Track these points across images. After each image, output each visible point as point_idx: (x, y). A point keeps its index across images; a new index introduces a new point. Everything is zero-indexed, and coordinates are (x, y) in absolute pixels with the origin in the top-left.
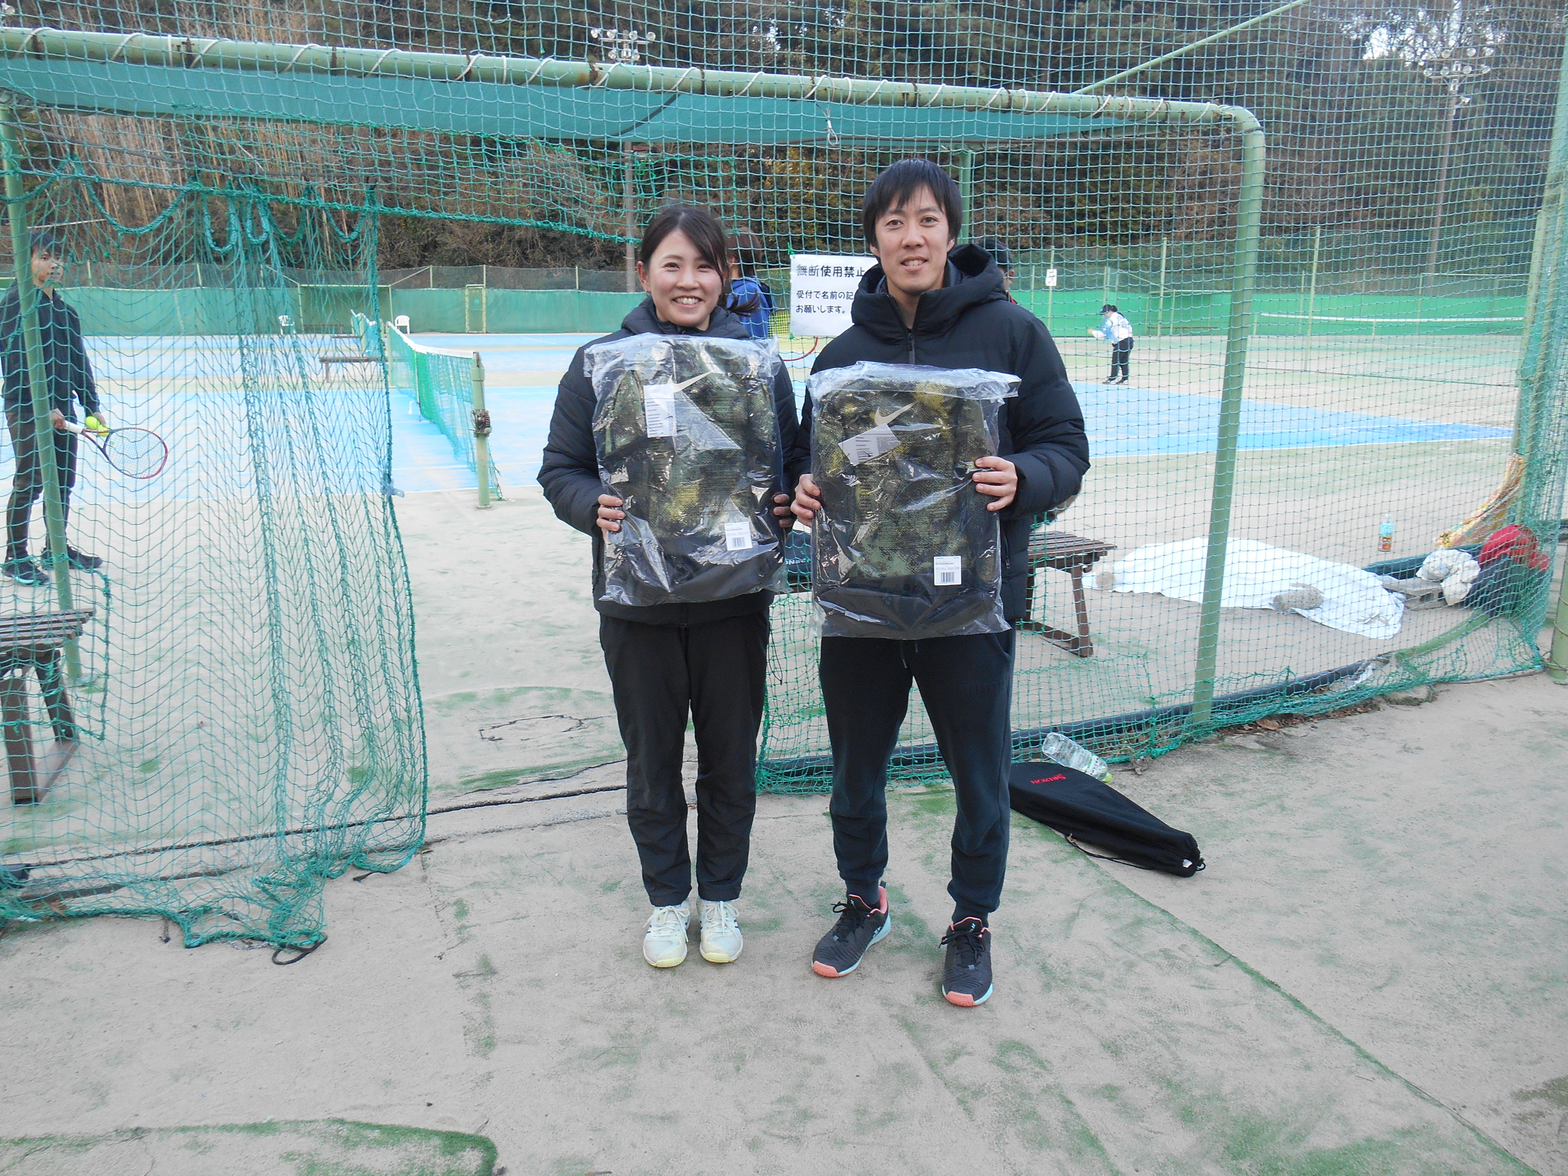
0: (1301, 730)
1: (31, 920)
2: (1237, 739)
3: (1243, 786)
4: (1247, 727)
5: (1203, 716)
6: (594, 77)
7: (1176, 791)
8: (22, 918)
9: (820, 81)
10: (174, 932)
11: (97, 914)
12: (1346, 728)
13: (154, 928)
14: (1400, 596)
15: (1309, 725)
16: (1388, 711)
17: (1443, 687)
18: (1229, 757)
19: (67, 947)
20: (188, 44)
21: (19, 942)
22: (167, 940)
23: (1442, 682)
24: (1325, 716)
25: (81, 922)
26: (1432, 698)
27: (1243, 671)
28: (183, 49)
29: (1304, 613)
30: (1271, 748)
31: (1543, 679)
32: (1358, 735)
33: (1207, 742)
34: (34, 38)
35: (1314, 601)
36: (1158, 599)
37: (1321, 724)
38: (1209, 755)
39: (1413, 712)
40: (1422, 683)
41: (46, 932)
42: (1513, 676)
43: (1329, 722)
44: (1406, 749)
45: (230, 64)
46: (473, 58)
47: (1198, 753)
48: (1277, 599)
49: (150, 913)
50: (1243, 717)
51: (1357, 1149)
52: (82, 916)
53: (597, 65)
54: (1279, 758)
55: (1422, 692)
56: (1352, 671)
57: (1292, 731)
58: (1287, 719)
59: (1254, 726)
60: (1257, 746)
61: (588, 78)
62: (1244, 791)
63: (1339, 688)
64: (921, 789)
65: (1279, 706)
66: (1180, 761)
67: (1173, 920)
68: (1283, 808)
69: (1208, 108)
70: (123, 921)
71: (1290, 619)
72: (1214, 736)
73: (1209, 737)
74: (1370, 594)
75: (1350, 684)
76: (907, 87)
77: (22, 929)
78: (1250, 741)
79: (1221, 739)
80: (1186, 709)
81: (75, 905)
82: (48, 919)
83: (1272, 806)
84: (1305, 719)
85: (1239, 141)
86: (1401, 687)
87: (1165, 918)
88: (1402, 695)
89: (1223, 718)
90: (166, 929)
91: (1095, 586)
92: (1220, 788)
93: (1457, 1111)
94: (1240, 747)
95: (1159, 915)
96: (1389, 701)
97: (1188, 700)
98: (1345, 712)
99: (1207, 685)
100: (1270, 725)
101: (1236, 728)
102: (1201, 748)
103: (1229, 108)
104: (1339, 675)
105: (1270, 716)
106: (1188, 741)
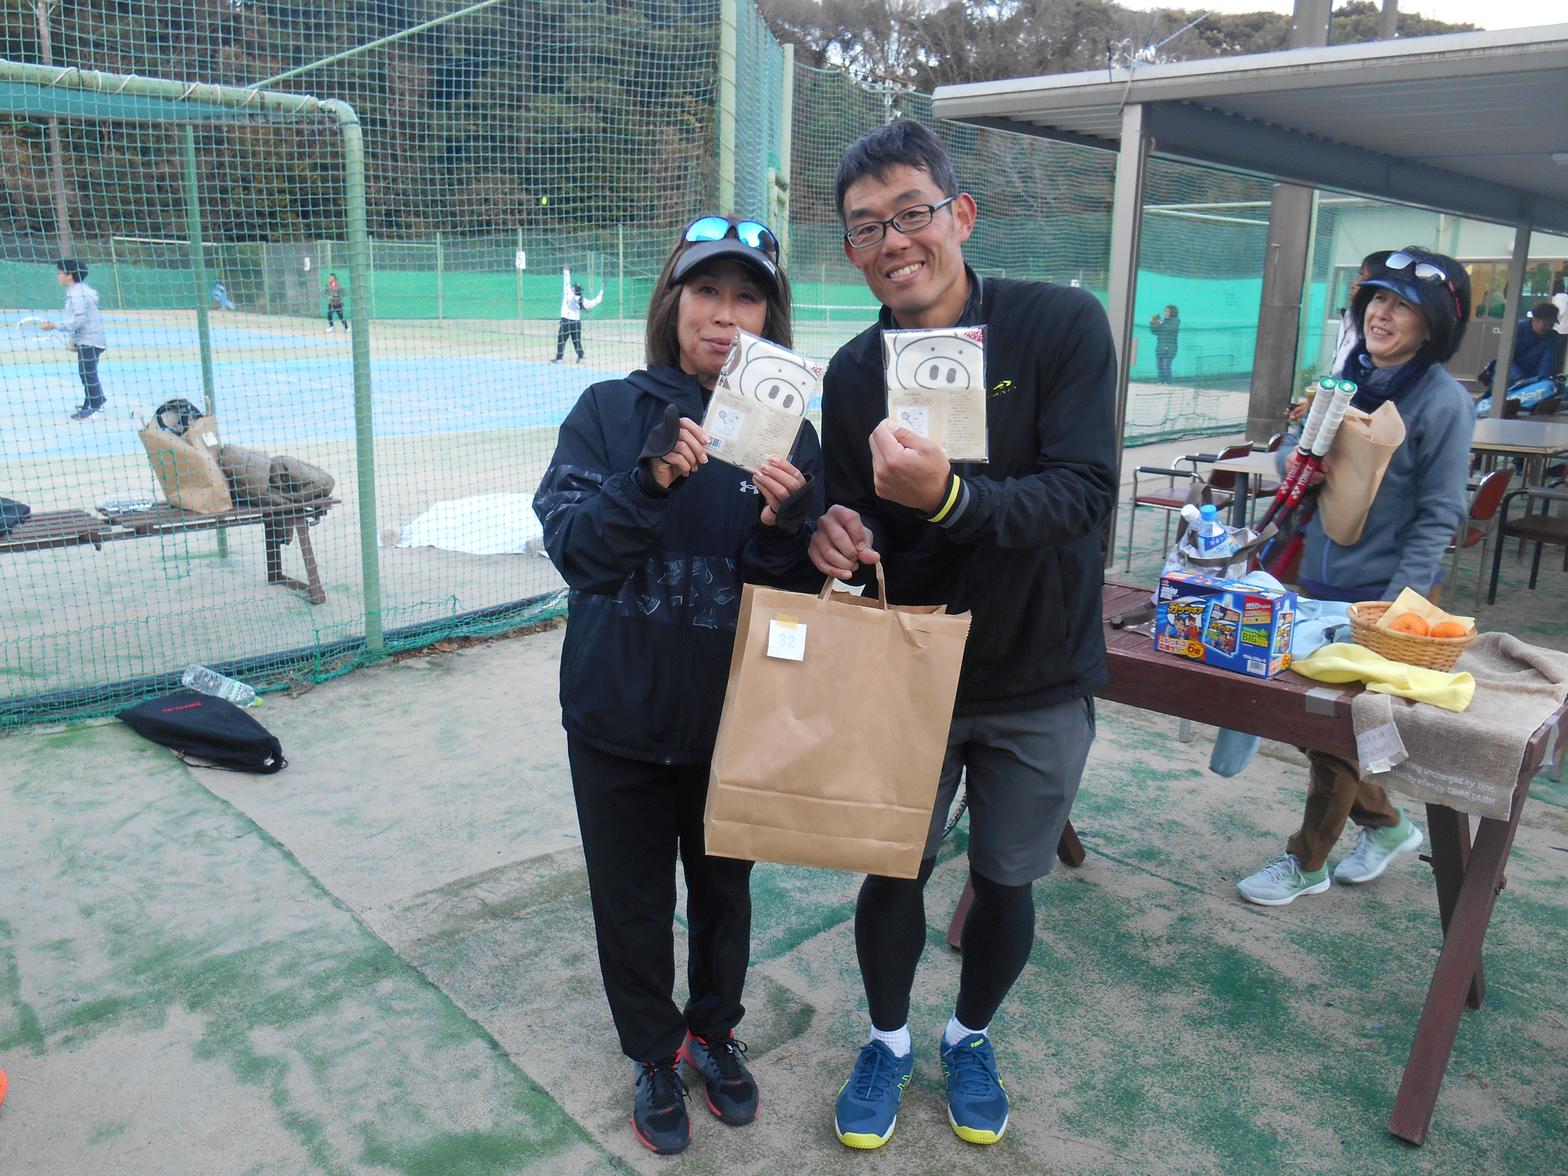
0: (477, 649)
2: (410, 662)
3: (385, 698)
4: (424, 650)
5: (376, 644)
12: (515, 645)
24: (505, 636)
30: (434, 665)
33: (379, 666)
37: (495, 645)
38: (374, 676)
47: (364, 675)
50: (419, 642)
54: (435, 674)
56: (542, 599)
57: (467, 651)
58: (466, 641)
59: (431, 649)
60: (425, 666)
62: (382, 702)
63: (527, 613)
65: (463, 631)
68: (406, 712)
69: (305, 100)
72: (388, 660)
73: (381, 662)
75: (536, 610)
78: (421, 663)
79: (396, 661)
83: (397, 711)
84: (484, 641)
85: (335, 132)
89: (398, 645)
92: (363, 702)
94: (409, 668)
95: (218, 805)
97: (361, 632)
98: (523, 632)
99: (372, 616)
100: (446, 647)
101: (415, 652)
102: (371, 672)
103: (332, 104)
104: (530, 602)
105: (449, 640)
106: (360, 666)
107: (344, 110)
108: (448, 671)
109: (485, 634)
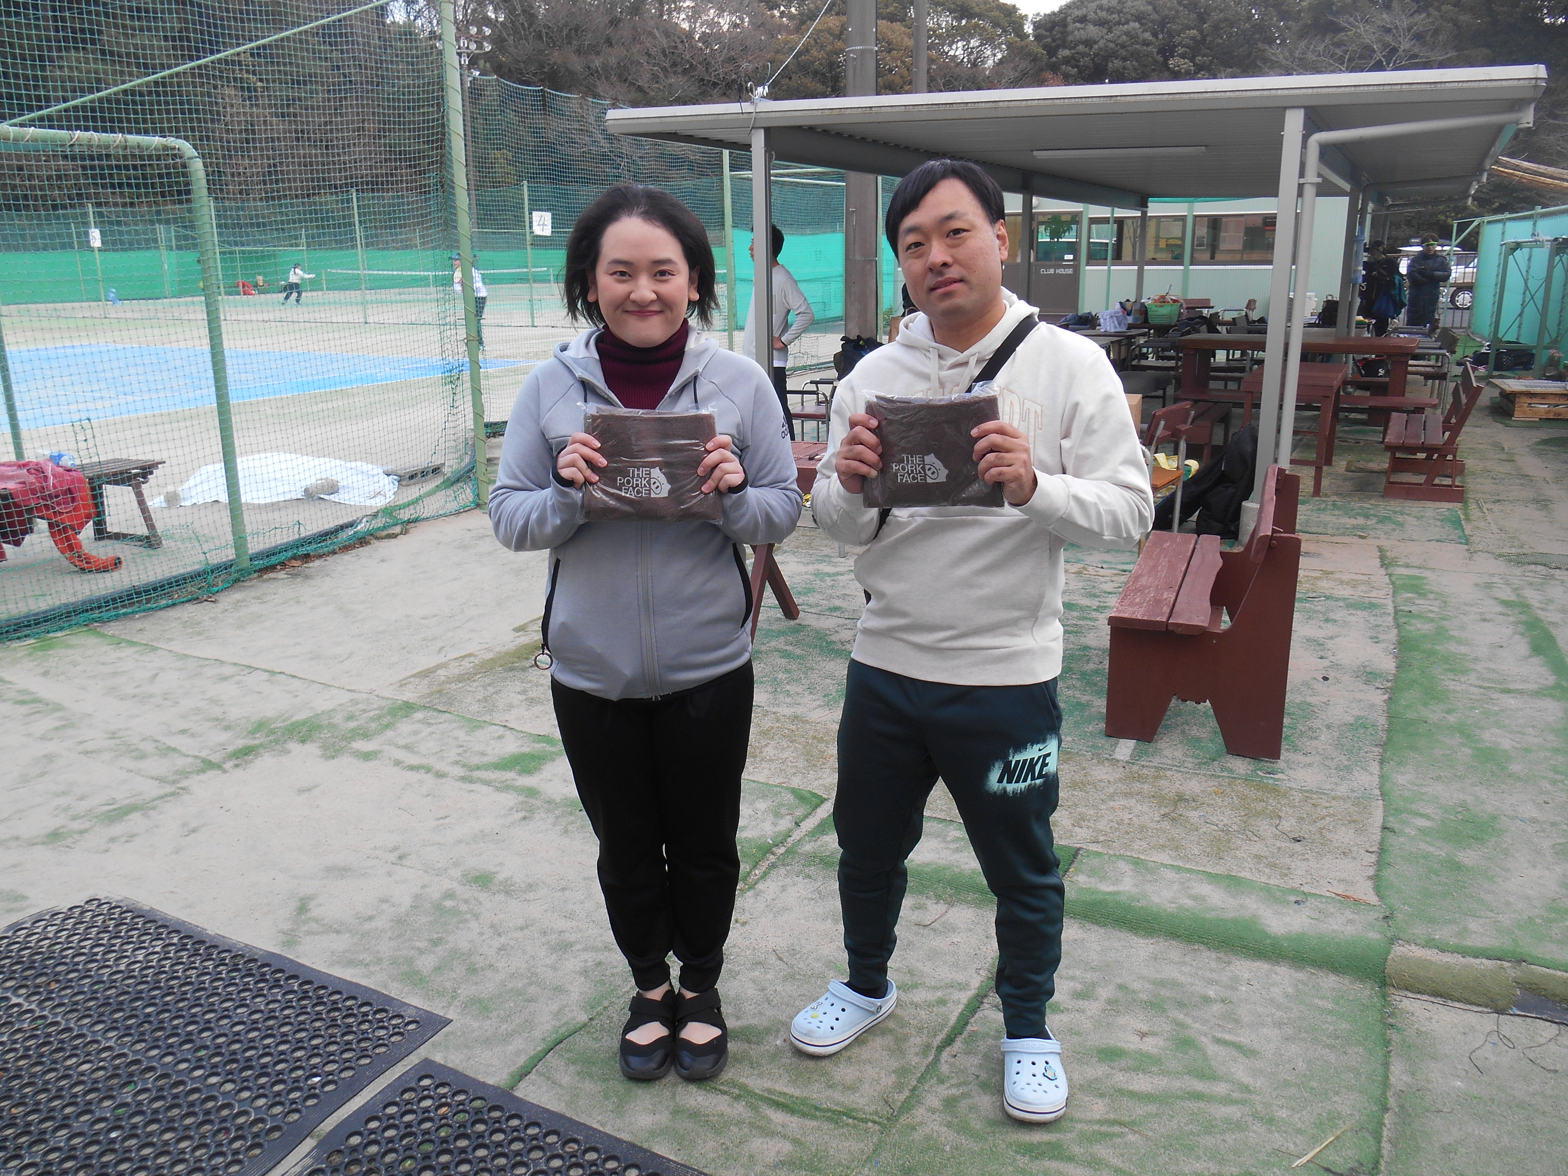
0: (317, 563)
2: (272, 575)
3: (274, 596)
4: (278, 567)
5: (245, 564)
7: (228, 607)
12: (347, 558)
14: (396, 477)
15: (322, 559)
16: (376, 544)
17: (412, 525)
18: (265, 585)
23: (409, 522)
24: (334, 553)
26: (404, 532)
29: (326, 497)
30: (295, 576)
32: (354, 559)
33: (251, 580)
35: (333, 488)
36: (216, 506)
37: (332, 558)
38: (252, 586)
39: (393, 541)
40: (399, 525)
42: (458, 513)
43: (336, 556)
44: (383, 561)
47: (244, 587)
48: (306, 490)
50: (274, 560)
54: (299, 579)
55: (397, 529)
56: (351, 525)
57: (311, 565)
58: (307, 557)
59: (283, 565)
60: (286, 576)
62: (274, 599)
63: (343, 536)
64: (32, 641)
65: (302, 551)
66: (231, 592)
67: (223, 662)
68: (299, 602)
69: (155, 140)
71: (317, 502)
72: (256, 575)
73: (251, 576)
74: (376, 478)
75: (350, 532)
78: (282, 575)
79: (261, 576)
80: (231, 563)
83: (292, 602)
84: (320, 556)
85: (184, 166)
86: (385, 528)
88: (385, 533)
89: (260, 563)
91: (164, 505)
92: (258, 601)
93: (371, 691)
94: (274, 579)
96: (377, 538)
97: (230, 557)
98: (346, 548)
99: (240, 540)
100: (294, 563)
101: (272, 568)
102: (245, 584)
103: (172, 141)
104: (342, 528)
105: (294, 558)
106: (237, 581)
107: (186, 147)
108: (307, 577)
109: (321, 551)
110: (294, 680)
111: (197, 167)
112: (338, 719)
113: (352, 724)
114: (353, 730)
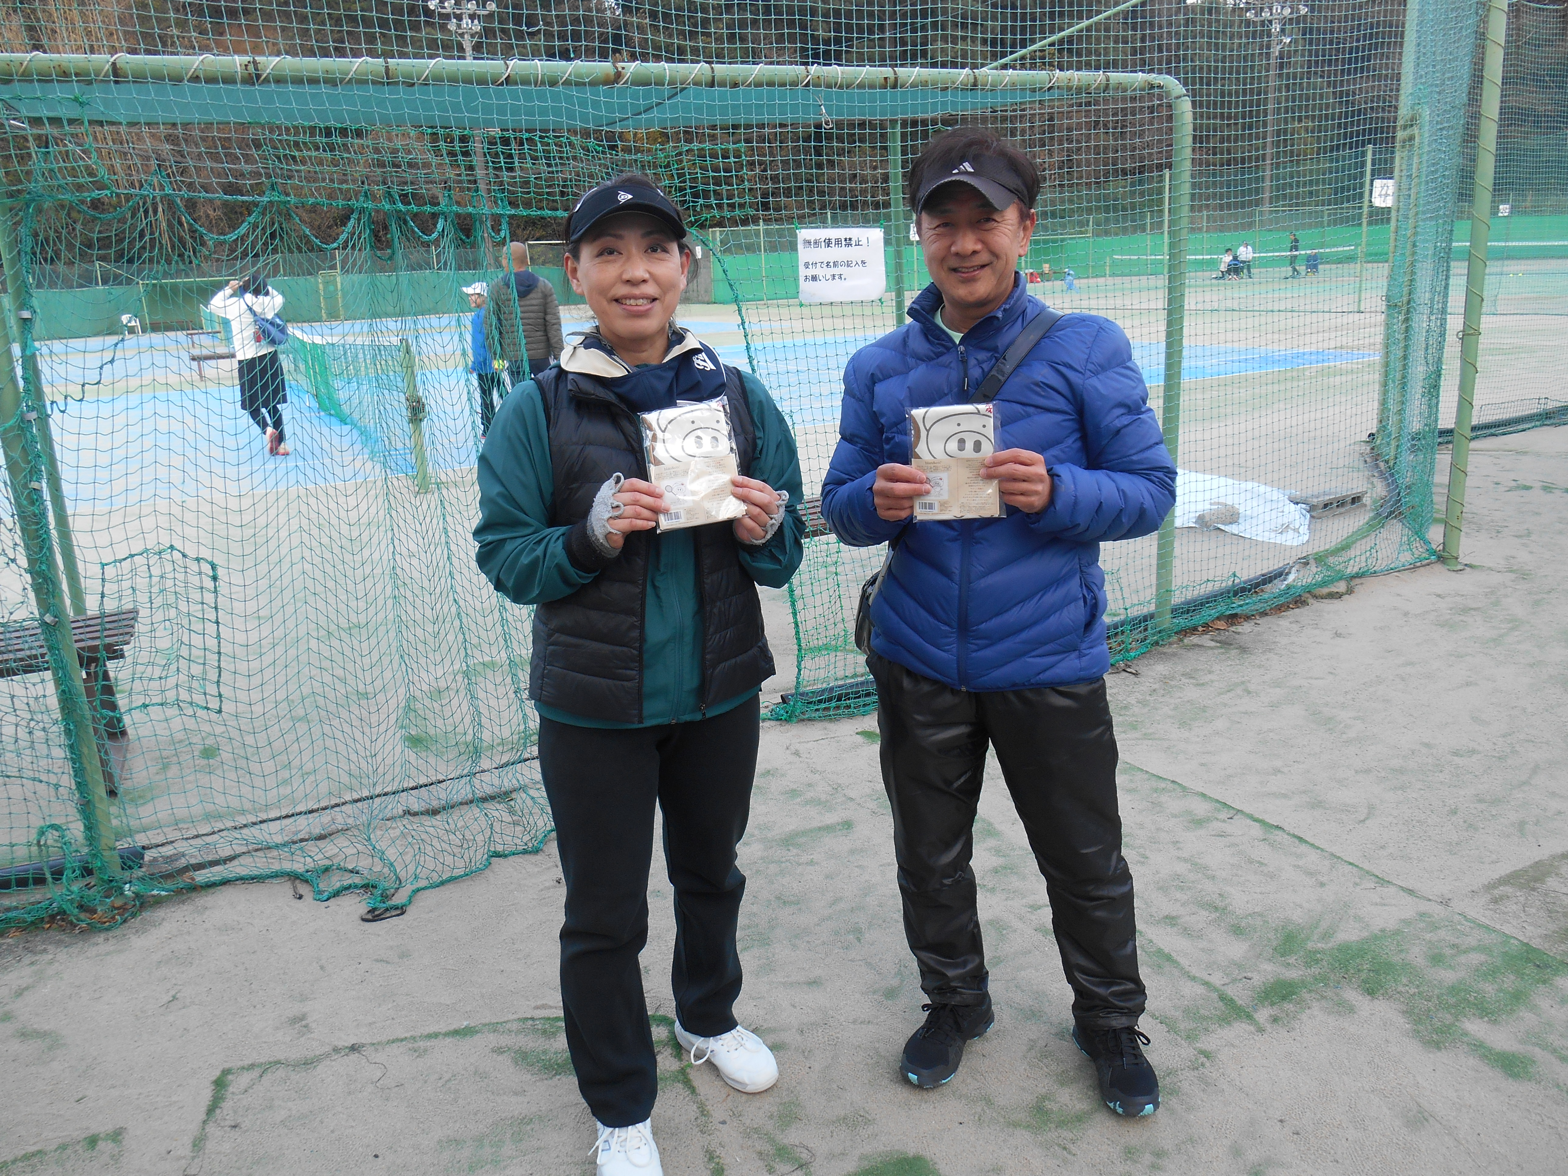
0: (1246, 628)
1: (163, 893)
2: (1194, 639)
3: (1210, 677)
4: (1200, 629)
5: (1166, 621)
6: (618, 75)
7: (1156, 686)
8: (155, 892)
9: (813, 69)
10: (303, 889)
11: (225, 882)
12: (1284, 623)
13: (285, 889)
14: (1304, 506)
15: (1252, 623)
16: (1315, 605)
17: (1358, 581)
18: (1191, 655)
19: (207, 913)
20: (255, 63)
21: (160, 913)
22: (301, 897)
23: (1355, 577)
24: (1264, 614)
25: (212, 890)
26: (1350, 591)
27: (1198, 579)
28: (251, 68)
29: (1226, 528)
30: (1226, 644)
31: (1438, 567)
32: (1295, 627)
33: (1170, 644)
34: (114, 64)
35: (1233, 517)
37: (1262, 621)
38: (1174, 655)
39: (1336, 604)
40: (1341, 579)
41: (183, 902)
42: (1413, 568)
43: (1268, 618)
44: (1337, 635)
45: (298, 81)
46: (511, 63)
47: (1164, 653)
48: (1200, 518)
49: (276, 875)
50: (1197, 619)
51: (1376, 938)
52: (211, 886)
53: (620, 65)
54: (1234, 652)
55: (1341, 587)
56: (1280, 574)
57: (1239, 629)
58: (1233, 618)
59: (1207, 627)
60: (1213, 644)
61: (612, 77)
62: (1212, 682)
63: (1272, 589)
65: (1227, 608)
66: (1151, 662)
67: (1184, 788)
68: (1249, 693)
69: (1141, 78)
70: (250, 886)
71: (1214, 533)
72: (1175, 638)
73: (1171, 640)
75: (1280, 585)
76: (887, 71)
77: (158, 902)
78: (1205, 640)
79: (1181, 640)
80: (1152, 616)
81: (201, 877)
82: (179, 892)
83: (1239, 691)
84: (1248, 618)
85: (1170, 106)
86: (1324, 583)
87: (1176, 786)
88: (1325, 591)
89: (1182, 622)
90: (295, 888)
92: (1192, 681)
93: (1445, 902)
94: (1199, 646)
95: (1170, 786)
96: (1315, 597)
97: (1152, 608)
98: (1280, 609)
100: (1220, 625)
101: (1194, 630)
102: (1164, 650)
103: (1160, 78)
104: (1268, 579)
105: (1219, 617)
106: (1155, 645)
107: (1171, 83)
109: (1247, 611)
110: (1303, 848)
111: (1185, 107)
112: (1416, 955)
113: (1448, 976)
114: (1453, 990)
